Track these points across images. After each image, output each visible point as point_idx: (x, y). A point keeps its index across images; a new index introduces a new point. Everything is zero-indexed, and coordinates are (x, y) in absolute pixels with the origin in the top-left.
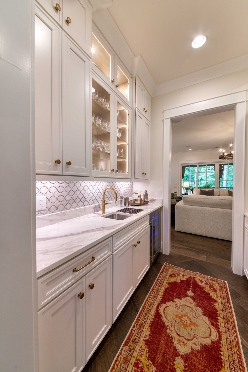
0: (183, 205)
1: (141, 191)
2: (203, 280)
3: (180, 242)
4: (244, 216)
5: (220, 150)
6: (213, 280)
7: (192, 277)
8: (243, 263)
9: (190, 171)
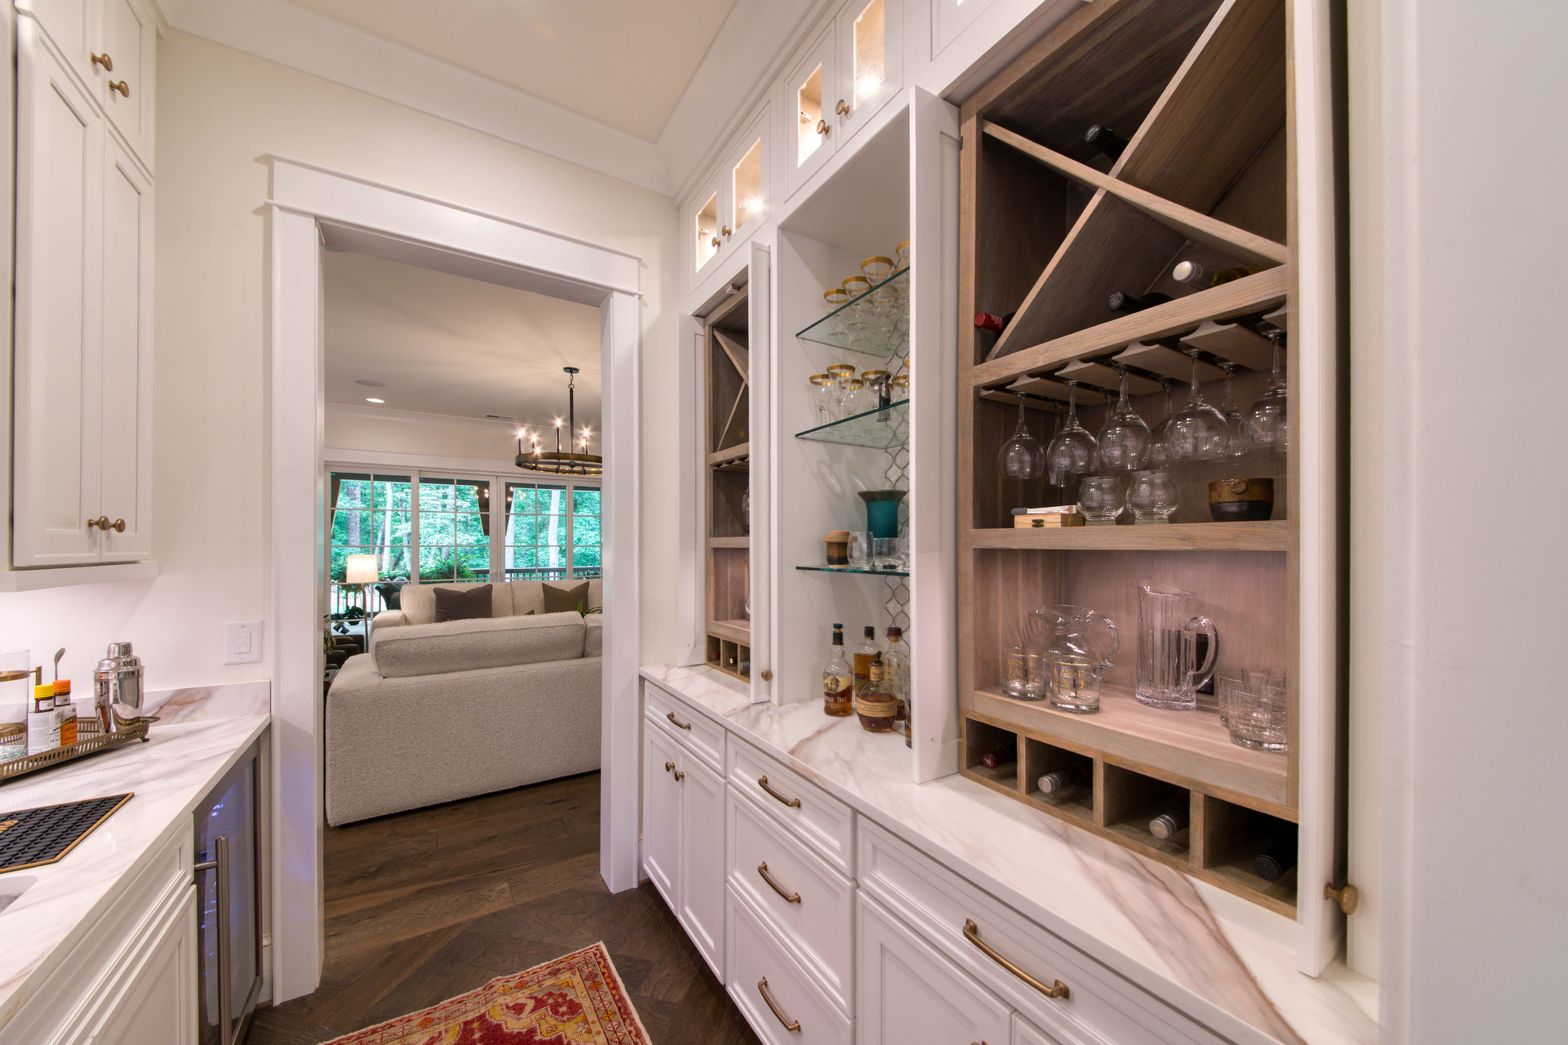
0: (378, 680)
1: (59, 656)
2: (521, 997)
3: (373, 875)
4: (642, 679)
5: (521, 433)
6: (559, 970)
7: (472, 1021)
8: (640, 840)
9: (358, 496)
